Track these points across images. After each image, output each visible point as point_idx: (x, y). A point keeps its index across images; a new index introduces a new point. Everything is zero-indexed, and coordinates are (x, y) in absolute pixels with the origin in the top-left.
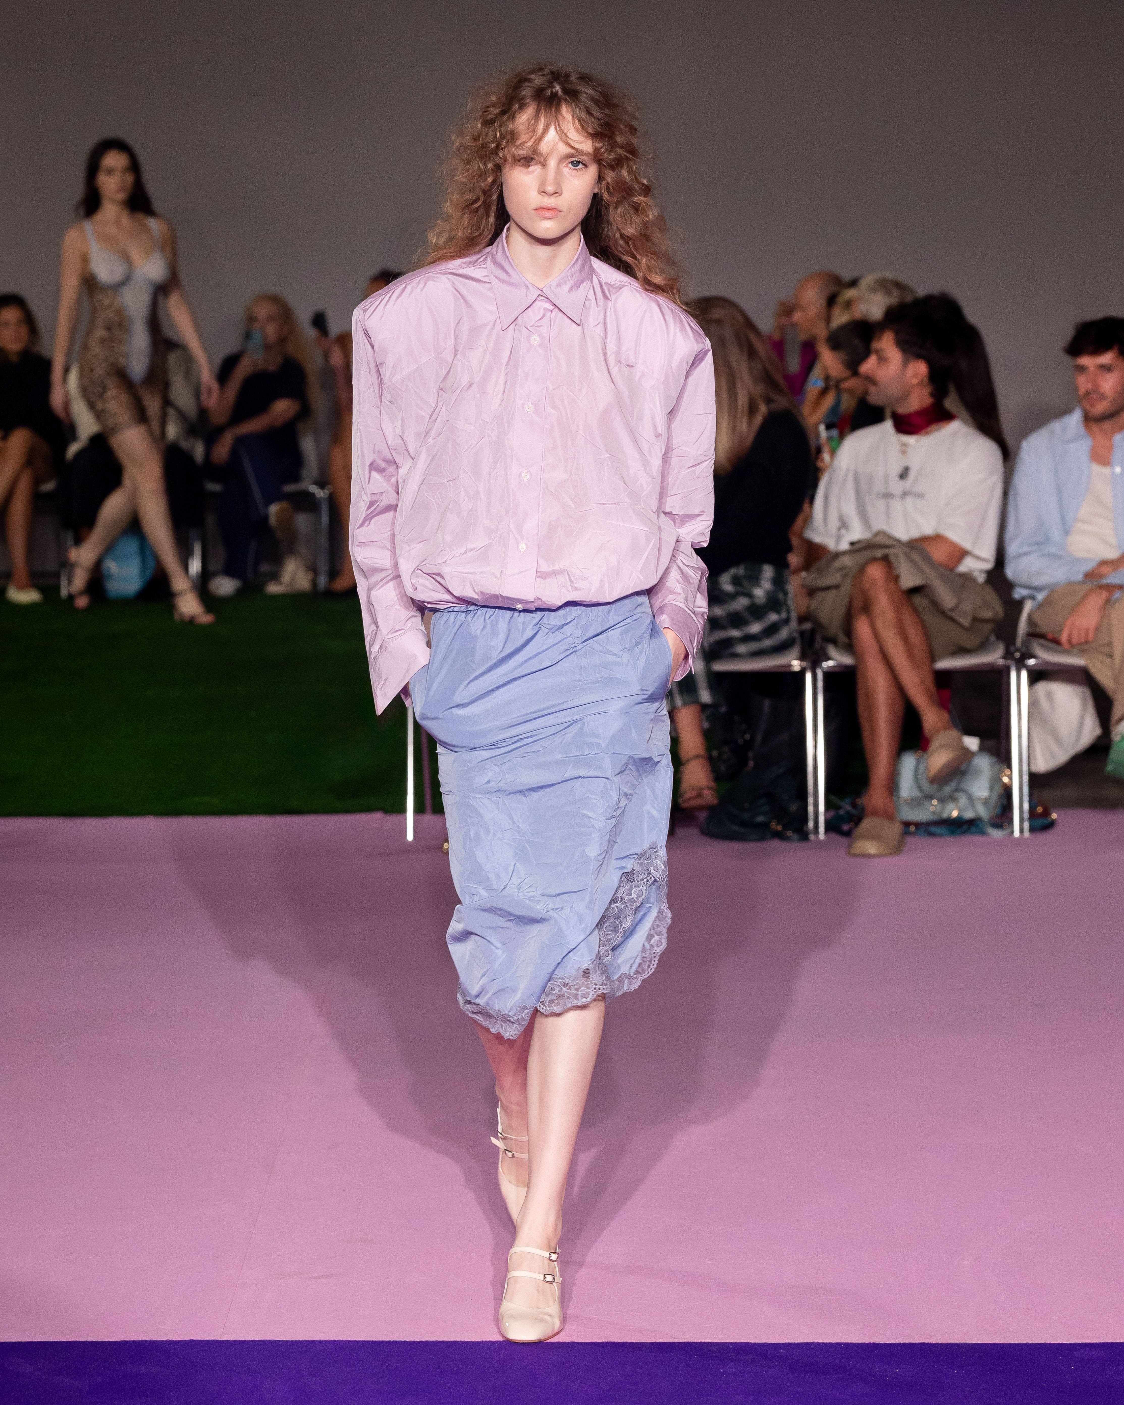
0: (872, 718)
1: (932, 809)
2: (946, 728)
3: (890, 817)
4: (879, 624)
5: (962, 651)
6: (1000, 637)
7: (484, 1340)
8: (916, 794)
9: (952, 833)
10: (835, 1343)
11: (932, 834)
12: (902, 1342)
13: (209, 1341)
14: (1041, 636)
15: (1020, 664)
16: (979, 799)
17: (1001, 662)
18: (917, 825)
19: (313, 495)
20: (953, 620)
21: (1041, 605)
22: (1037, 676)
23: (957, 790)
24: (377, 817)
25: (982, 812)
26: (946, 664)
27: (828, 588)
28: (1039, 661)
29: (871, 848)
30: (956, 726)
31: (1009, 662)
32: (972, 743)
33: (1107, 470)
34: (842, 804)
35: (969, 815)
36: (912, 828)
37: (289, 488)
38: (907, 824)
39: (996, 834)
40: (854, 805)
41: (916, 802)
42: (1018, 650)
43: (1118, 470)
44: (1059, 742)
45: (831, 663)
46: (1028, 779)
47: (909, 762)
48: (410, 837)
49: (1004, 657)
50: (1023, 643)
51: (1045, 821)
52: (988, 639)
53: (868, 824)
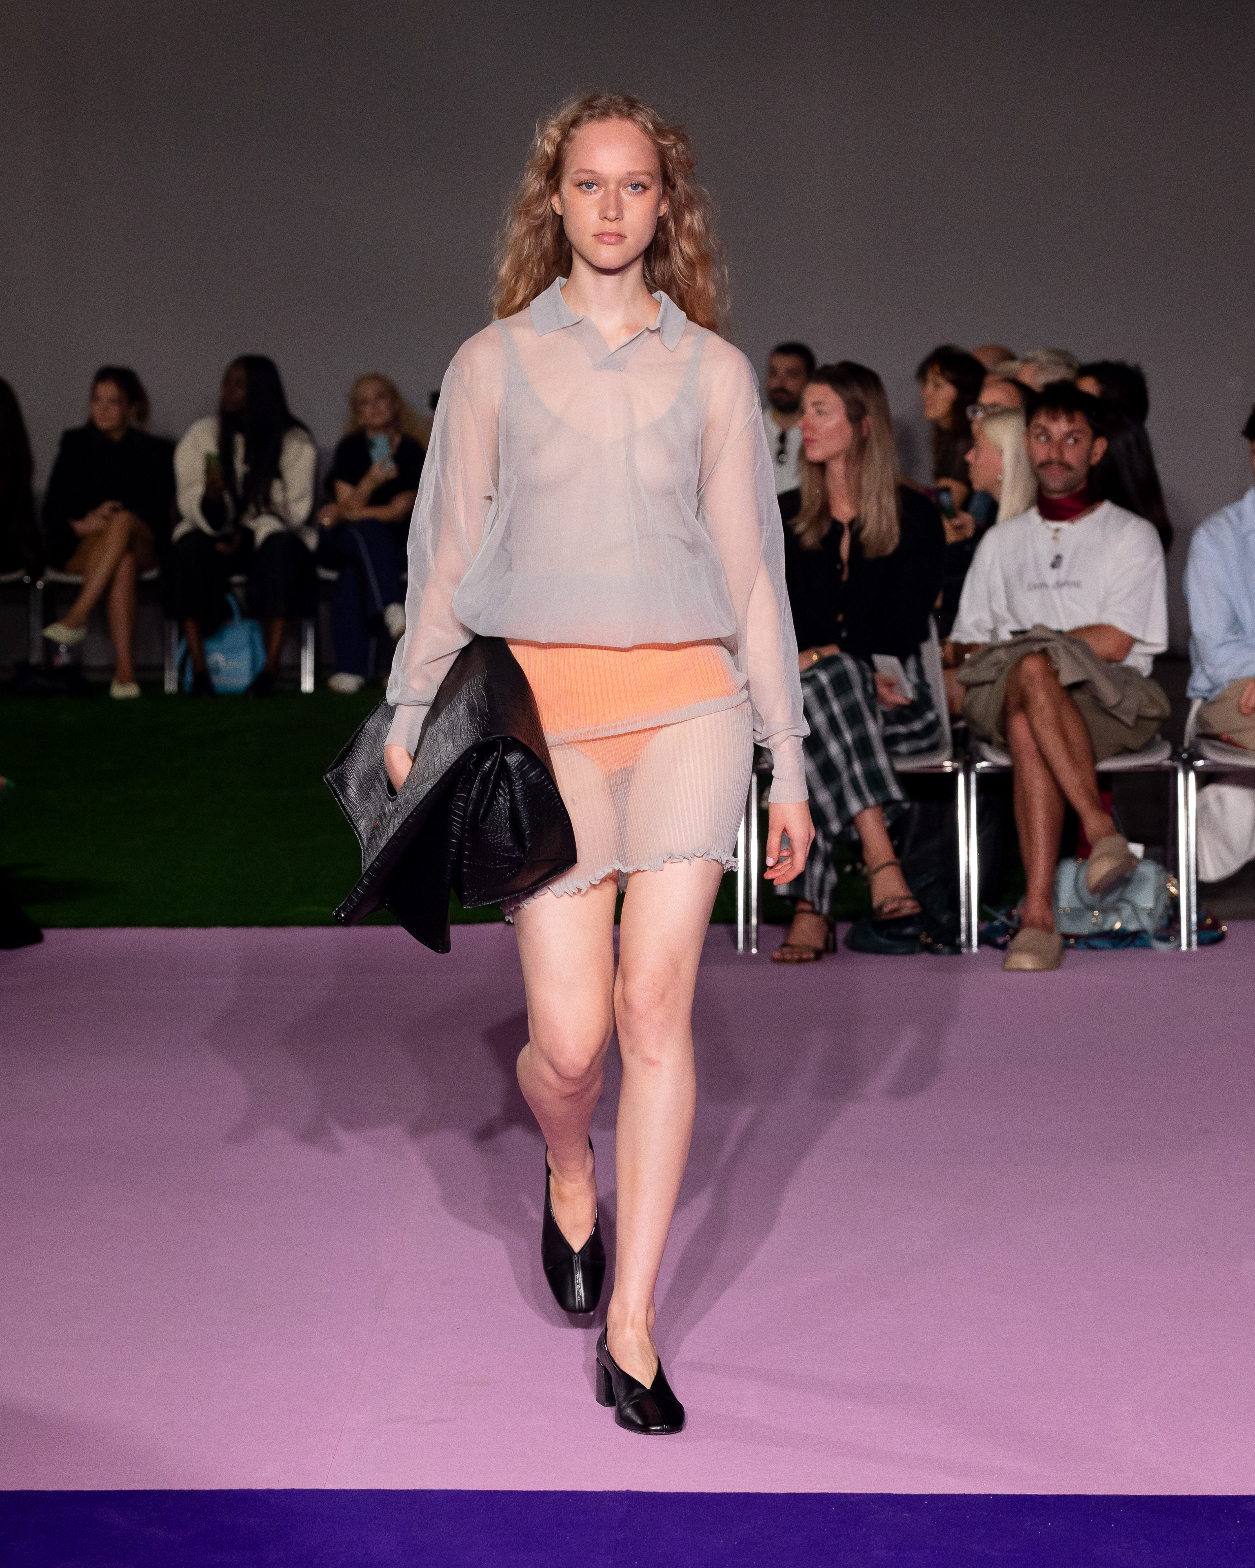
0: (1028, 823)
1: (1094, 920)
2: (1108, 834)
3: (1048, 928)
4: (1037, 722)
5: (1126, 751)
6: (1165, 737)
7: (607, 1490)
8: (1076, 904)
9: (1115, 946)
10: (983, 1495)
11: (1093, 948)
12: (1056, 1494)
13: (311, 1490)
14: (1211, 736)
15: (1188, 766)
16: (1144, 909)
17: (1168, 763)
18: (1078, 937)
20: (1115, 717)
21: (1212, 703)
22: (1206, 779)
23: (1121, 900)
25: (1147, 923)
26: (1108, 765)
27: (982, 684)
28: (1208, 762)
29: (1027, 962)
30: (1119, 831)
31: (1176, 764)
32: (1137, 849)
34: (998, 915)
35: (1133, 927)
36: (1072, 941)
38: (1066, 937)
39: (1161, 947)
40: (1010, 917)
41: (1076, 914)
42: (1185, 751)
44: (1230, 848)
45: (984, 764)
46: (1196, 888)
47: (1069, 871)
49: (1171, 758)
50: (1190, 743)
51: (1214, 934)
52: (1153, 738)
53: (1024, 936)
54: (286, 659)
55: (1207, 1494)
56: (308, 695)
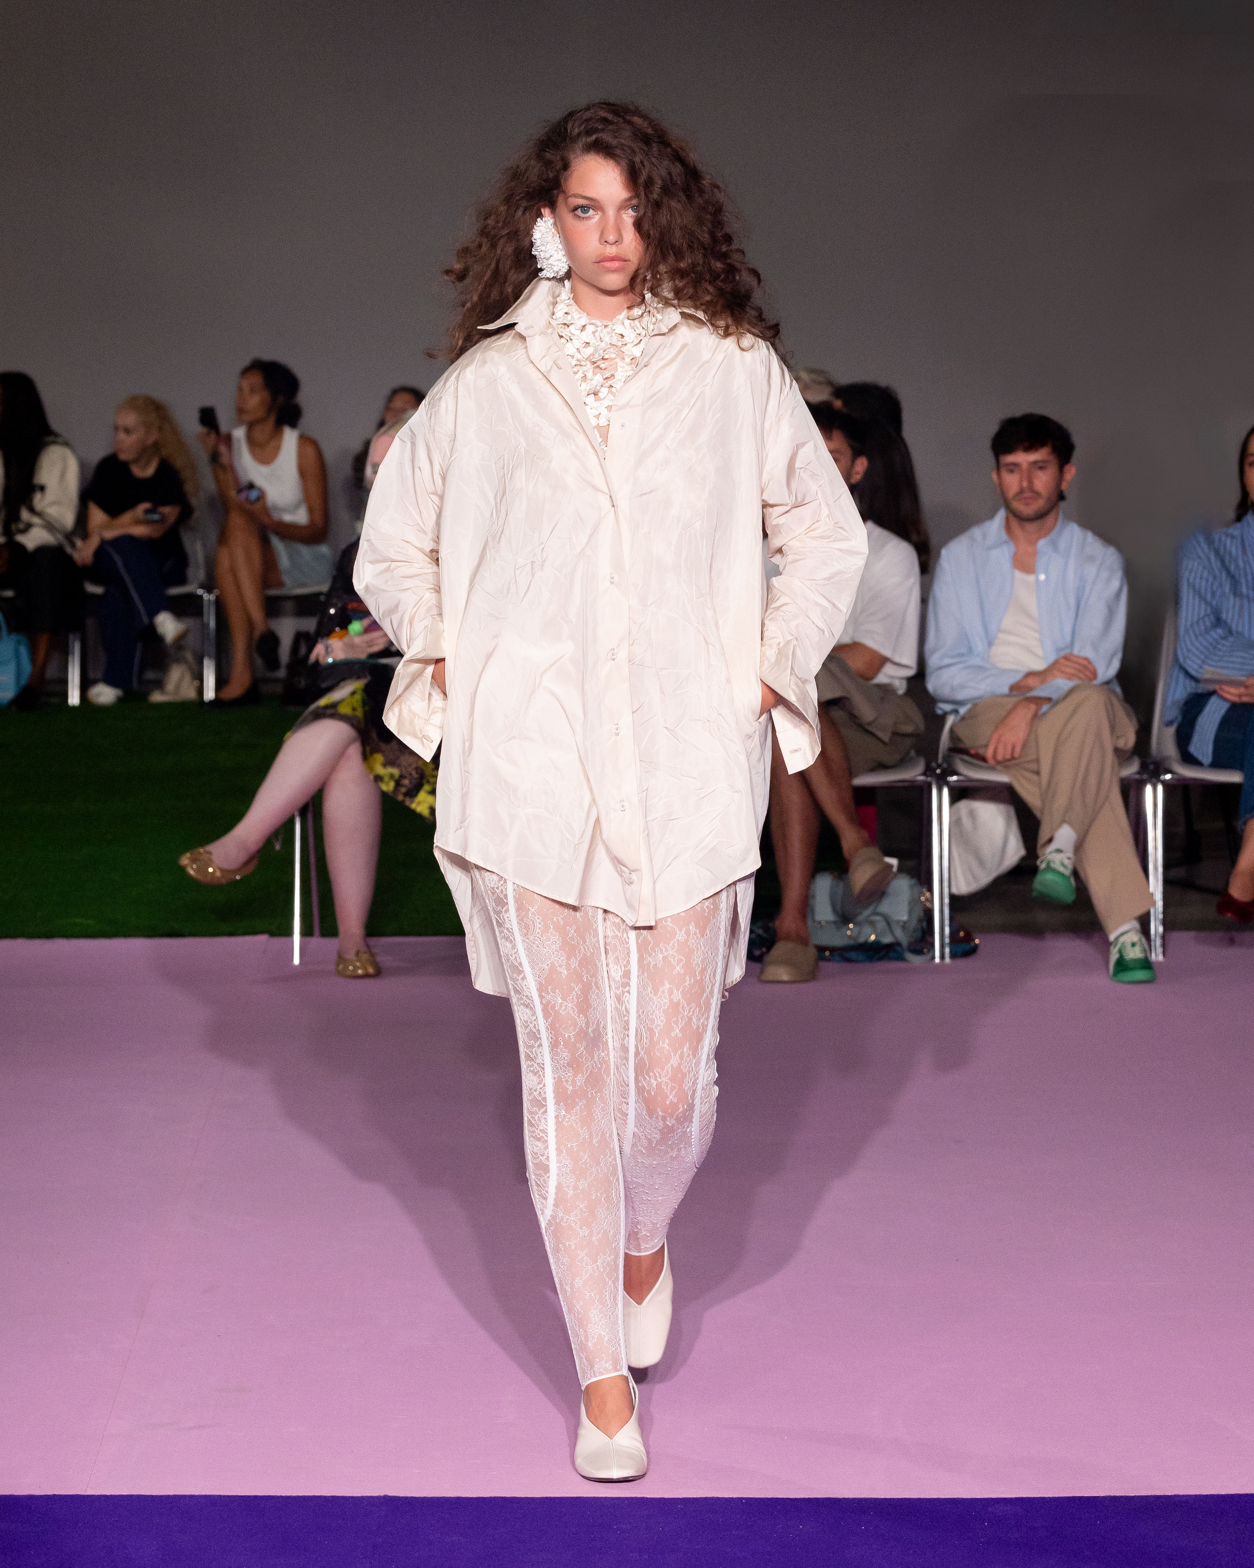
0: (785, 837)
1: (849, 933)
2: (866, 847)
3: (803, 941)
5: (881, 766)
6: (920, 752)
8: (832, 917)
9: (870, 958)
11: (849, 960)
12: (807, 1497)
13: (73, 1498)
14: (965, 752)
15: (942, 781)
16: (898, 922)
17: (922, 778)
18: (833, 950)
19: (201, 597)
20: (872, 734)
21: (963, 719)
22: (959, 794)
23: (875, 913)
24: (263, 938)
25: (902, 936)
28: (961, 778)
29: (783, 974)
31: (929, 779)
33: (1031, 578)
35: (887, 940)
36: (827, 953)
37: (174, 591)
38: (821, 949)
39: (916, 960)
41: (832, 926)
42: (939, 766)
43: (1042, 577)
44: (981, 862)
46: (948, 902)
47: (824, 885)
48: (296, 961)
49: (924, 774)
50: (944, 759)
51: (967, 947)
52: (908, 753)
53: (780, 949)
54: (51, 672)
55: (956, 1497)
56: (74, 708)
